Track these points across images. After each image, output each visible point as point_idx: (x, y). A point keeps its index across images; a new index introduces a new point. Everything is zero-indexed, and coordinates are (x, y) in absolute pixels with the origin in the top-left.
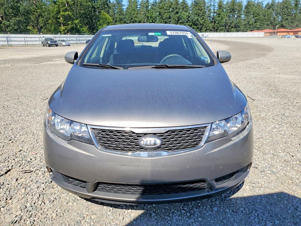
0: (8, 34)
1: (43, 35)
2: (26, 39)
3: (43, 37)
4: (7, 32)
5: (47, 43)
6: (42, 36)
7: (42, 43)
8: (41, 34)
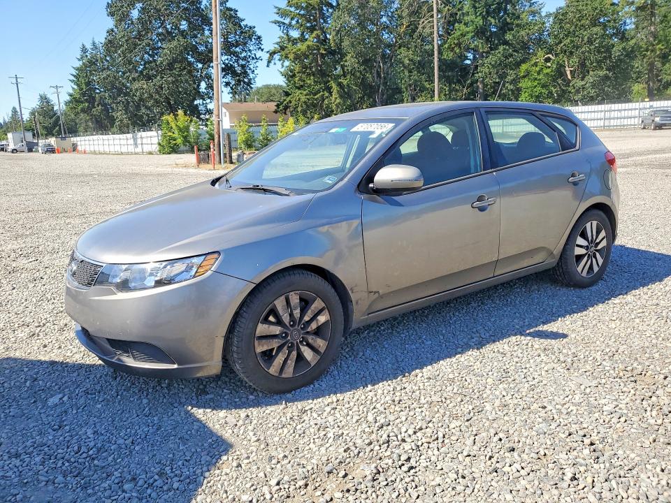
0: (577, 105)
1: (651, 103)
2: (607, 115)
3: (651, 107)
4: (577, 101)
5: (653, 121)
6: (648, 104)
7: (643, 121)
8: (646, 100)
